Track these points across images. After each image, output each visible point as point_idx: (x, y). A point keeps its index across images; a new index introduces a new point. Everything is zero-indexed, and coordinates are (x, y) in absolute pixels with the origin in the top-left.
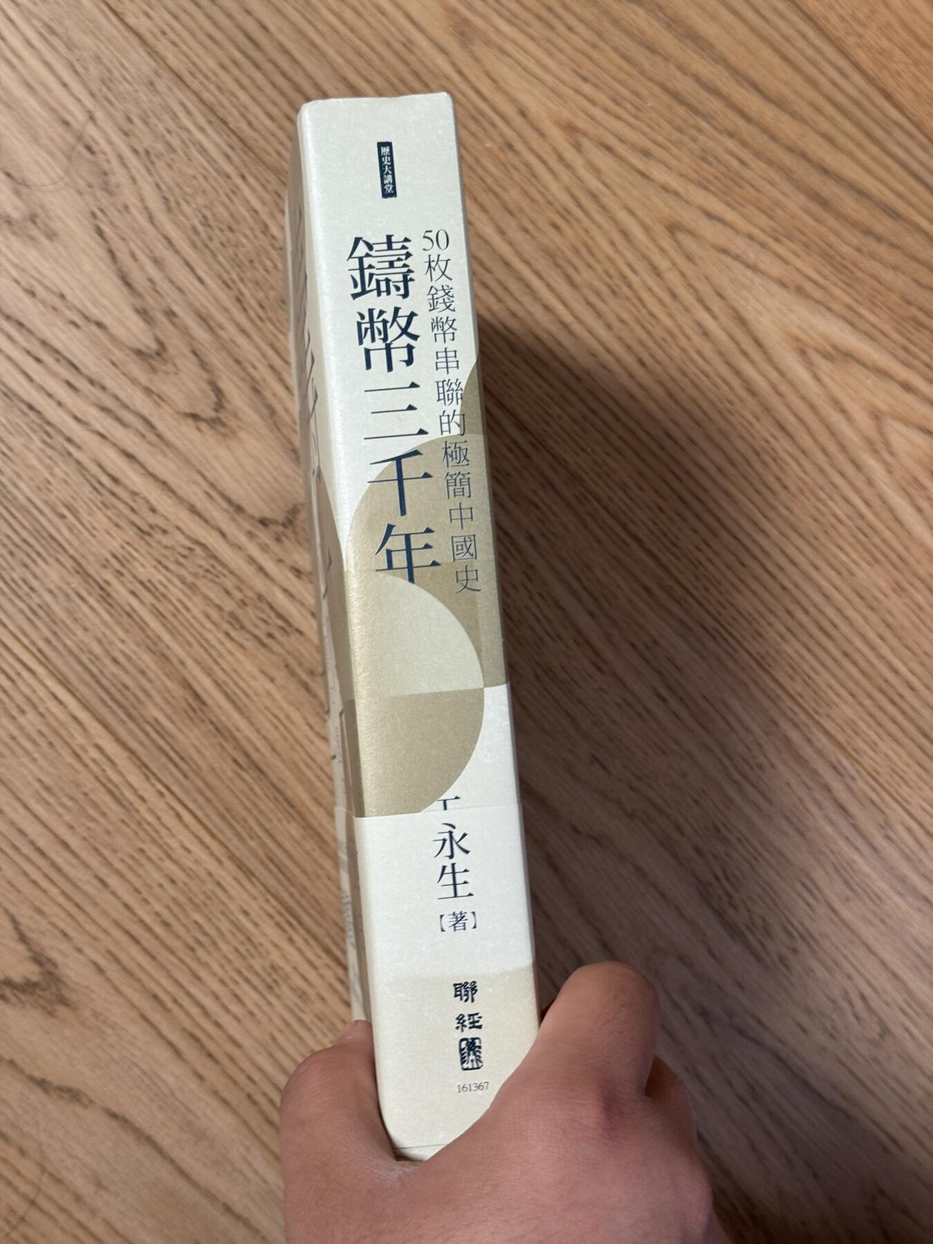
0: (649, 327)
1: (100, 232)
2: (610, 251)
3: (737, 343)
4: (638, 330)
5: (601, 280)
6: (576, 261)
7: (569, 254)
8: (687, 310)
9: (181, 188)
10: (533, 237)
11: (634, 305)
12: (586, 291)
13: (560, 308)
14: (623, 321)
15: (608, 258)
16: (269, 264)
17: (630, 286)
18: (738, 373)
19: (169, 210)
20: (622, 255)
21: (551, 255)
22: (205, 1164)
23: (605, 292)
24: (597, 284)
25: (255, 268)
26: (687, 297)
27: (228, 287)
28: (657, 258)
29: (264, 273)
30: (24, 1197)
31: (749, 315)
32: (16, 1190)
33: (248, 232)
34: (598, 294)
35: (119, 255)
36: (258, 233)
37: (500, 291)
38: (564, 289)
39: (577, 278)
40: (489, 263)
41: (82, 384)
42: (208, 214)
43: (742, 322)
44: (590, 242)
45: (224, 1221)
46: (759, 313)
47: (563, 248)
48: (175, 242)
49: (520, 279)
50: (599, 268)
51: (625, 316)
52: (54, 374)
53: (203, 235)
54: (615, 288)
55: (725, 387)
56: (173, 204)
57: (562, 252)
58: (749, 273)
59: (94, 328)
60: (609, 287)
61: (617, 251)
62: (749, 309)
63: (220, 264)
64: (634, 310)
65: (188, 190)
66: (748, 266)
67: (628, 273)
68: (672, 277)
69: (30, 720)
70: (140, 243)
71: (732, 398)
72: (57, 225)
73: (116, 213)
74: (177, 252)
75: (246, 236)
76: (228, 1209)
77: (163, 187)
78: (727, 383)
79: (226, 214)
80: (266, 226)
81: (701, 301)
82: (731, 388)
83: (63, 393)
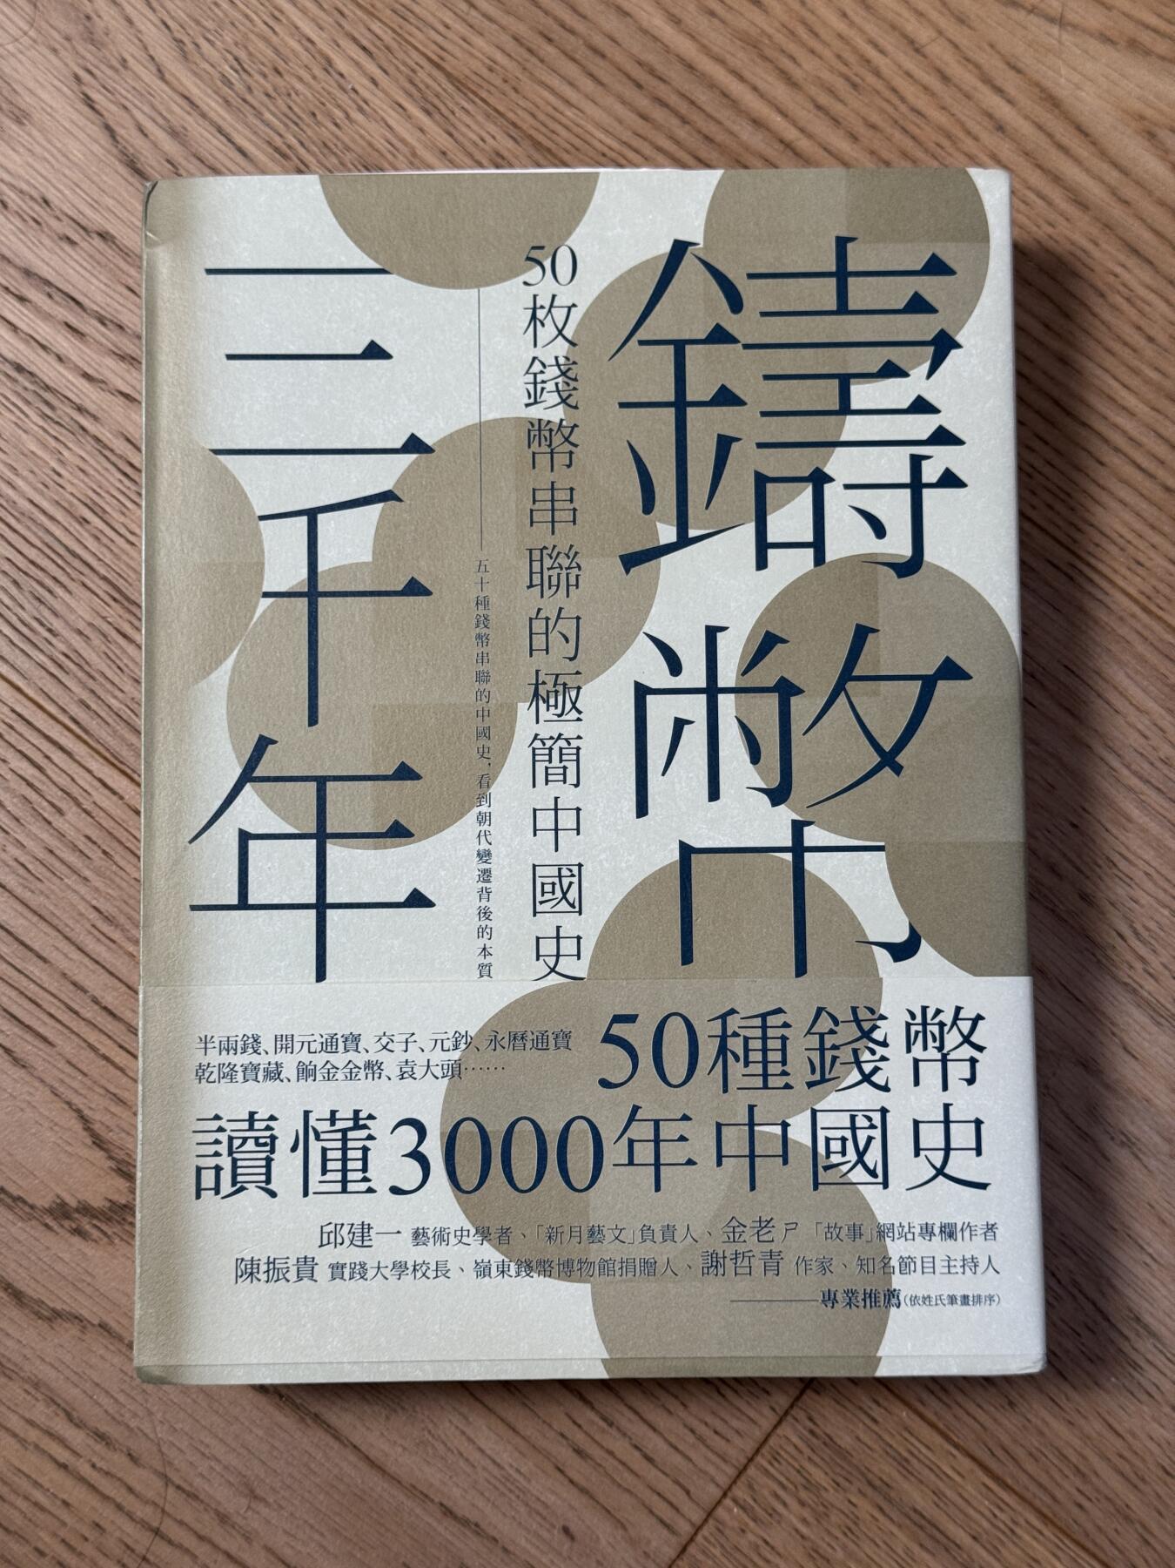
0: (916, 131)
1: (89, 102)
2: (841, 26)
3: (1050, 136)
4: (898, 135)
5: (832, 69)
6: (792, 48)
7: (780, 38)
8: (968, 97)
9: (198, 23)
10: (723, 21)
11: (888, 101)
12: (813, 90)
13: (777, 121)
14: (873, 127)
15: (840, 36)
16: (338, 113)
17: (877, 73)
18: (1057, 179)
19: (185, 56)
20: (861, 31)
21: (752, 43)
22: (404, 1449)
23: (840, 85)
24: (826, 75)
25: (318, 123)
26: (968, 79)
27: (284, 156)
28: (912, 26)
29: (334, 128)
30: (145, 1525)
31: (1063, 92)
32: (130, 1516)
33: (302, 73)
34: (831, 91)
35: (120, 131)
36: (318, 72)
37: (684, 108)
38: (780, 92)
39: (797, 74)
40: (660, 68)
41: (90, 326)
42: (243, 55)
43: (1052, 102)
44: (807, 15)
45: (446, 1530)
46: (1078, 87)
47: (771, 31)
48: (199, 103)
49: (712, 85)
50: (827, 53)
51: (875, 118)
52: (47, 317)
53: (239, 86)
54: (857, 80)
55: (1039, 202)
56: (190, 47)
57: (770, 37)
58: (1055, 30)
59: (97, 241)
60: (847, 79)
61: (852, 24)
62: (1062, 82)
63: (268, 125)
64: (890, 109)
65: (209, 24)
66: (1052, 20)
67: (872, 53)
68: (938, 50)
69: (72, 822)
70: (146, 109)
71: (1053, 216)
72: (26, 100)
73: (109, 72)
74: (204, 115)
75: (300, 79)
76: (448, 1512)
77: (170, 23)
78: (1043, 197)
79: (270, 52)
80: (329, 61)
81: (987, 81)
82: (1050, 203)
83: (63, 343)
